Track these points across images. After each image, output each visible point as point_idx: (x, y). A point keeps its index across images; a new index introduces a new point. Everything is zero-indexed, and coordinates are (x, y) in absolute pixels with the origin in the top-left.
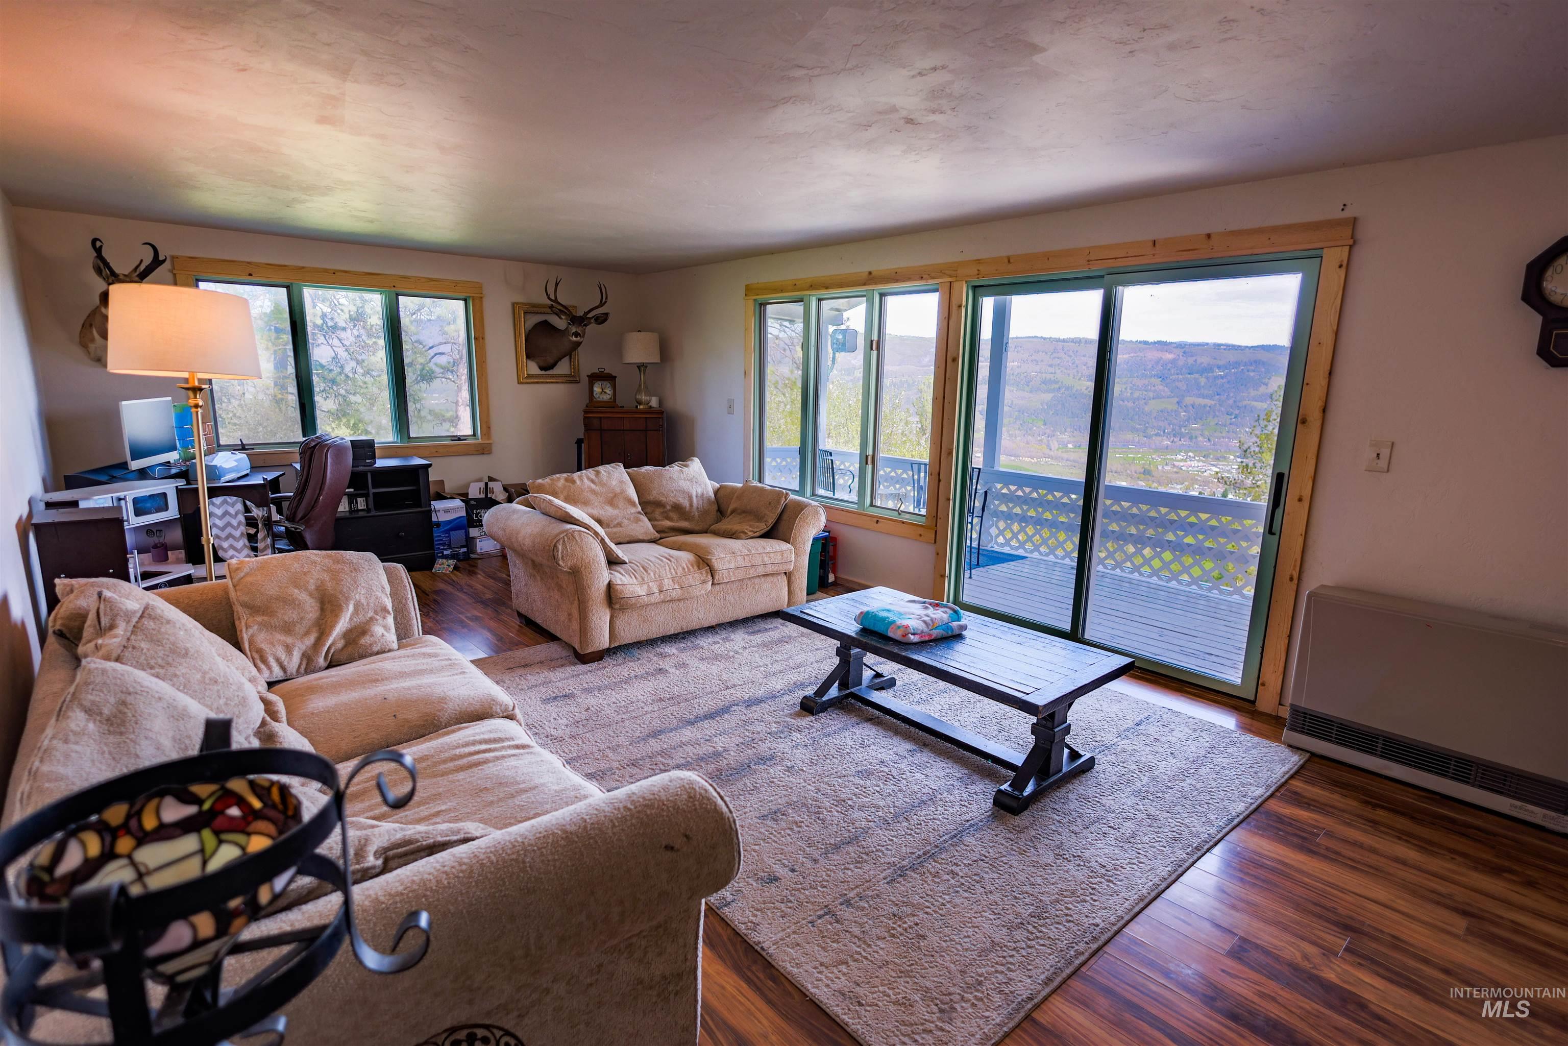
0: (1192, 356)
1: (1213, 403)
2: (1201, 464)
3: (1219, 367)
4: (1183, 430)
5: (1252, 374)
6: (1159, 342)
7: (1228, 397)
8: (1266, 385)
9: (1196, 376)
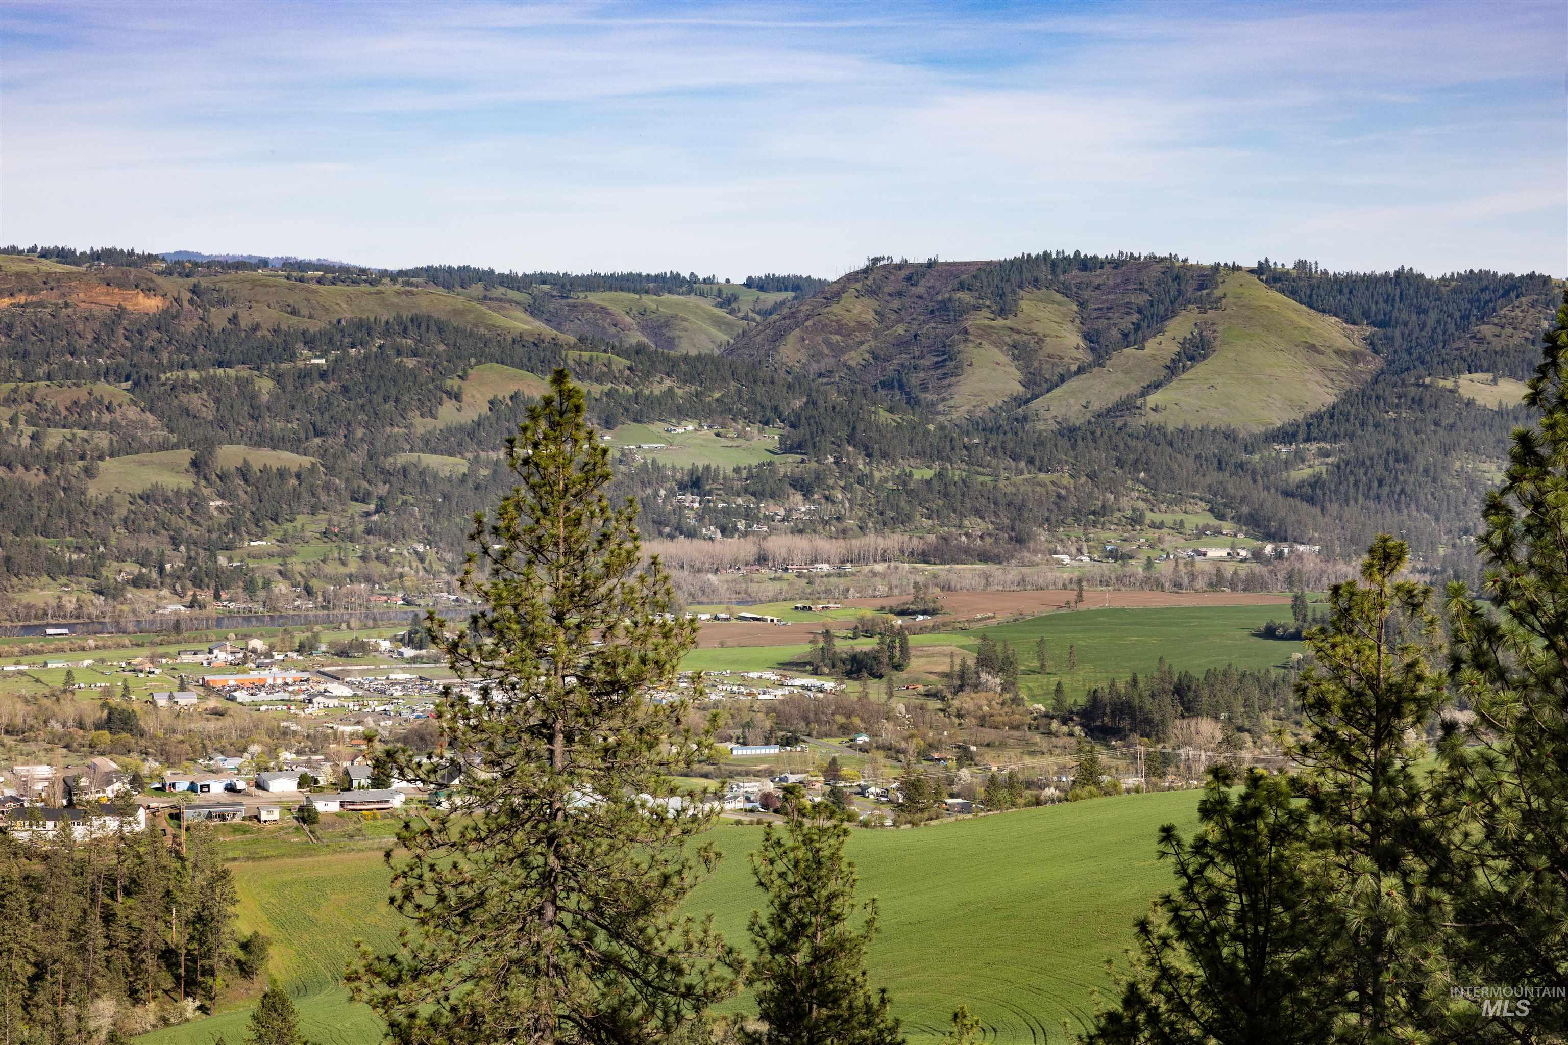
0: (222, 303)
1: (306, 461)
2: (292, 675)
3: (310, 342)
4: (222, 561)
5: (410, 363)
6: (108, 255)
7: (349, 445)
8: (457, 396)
9: (243, 371)
